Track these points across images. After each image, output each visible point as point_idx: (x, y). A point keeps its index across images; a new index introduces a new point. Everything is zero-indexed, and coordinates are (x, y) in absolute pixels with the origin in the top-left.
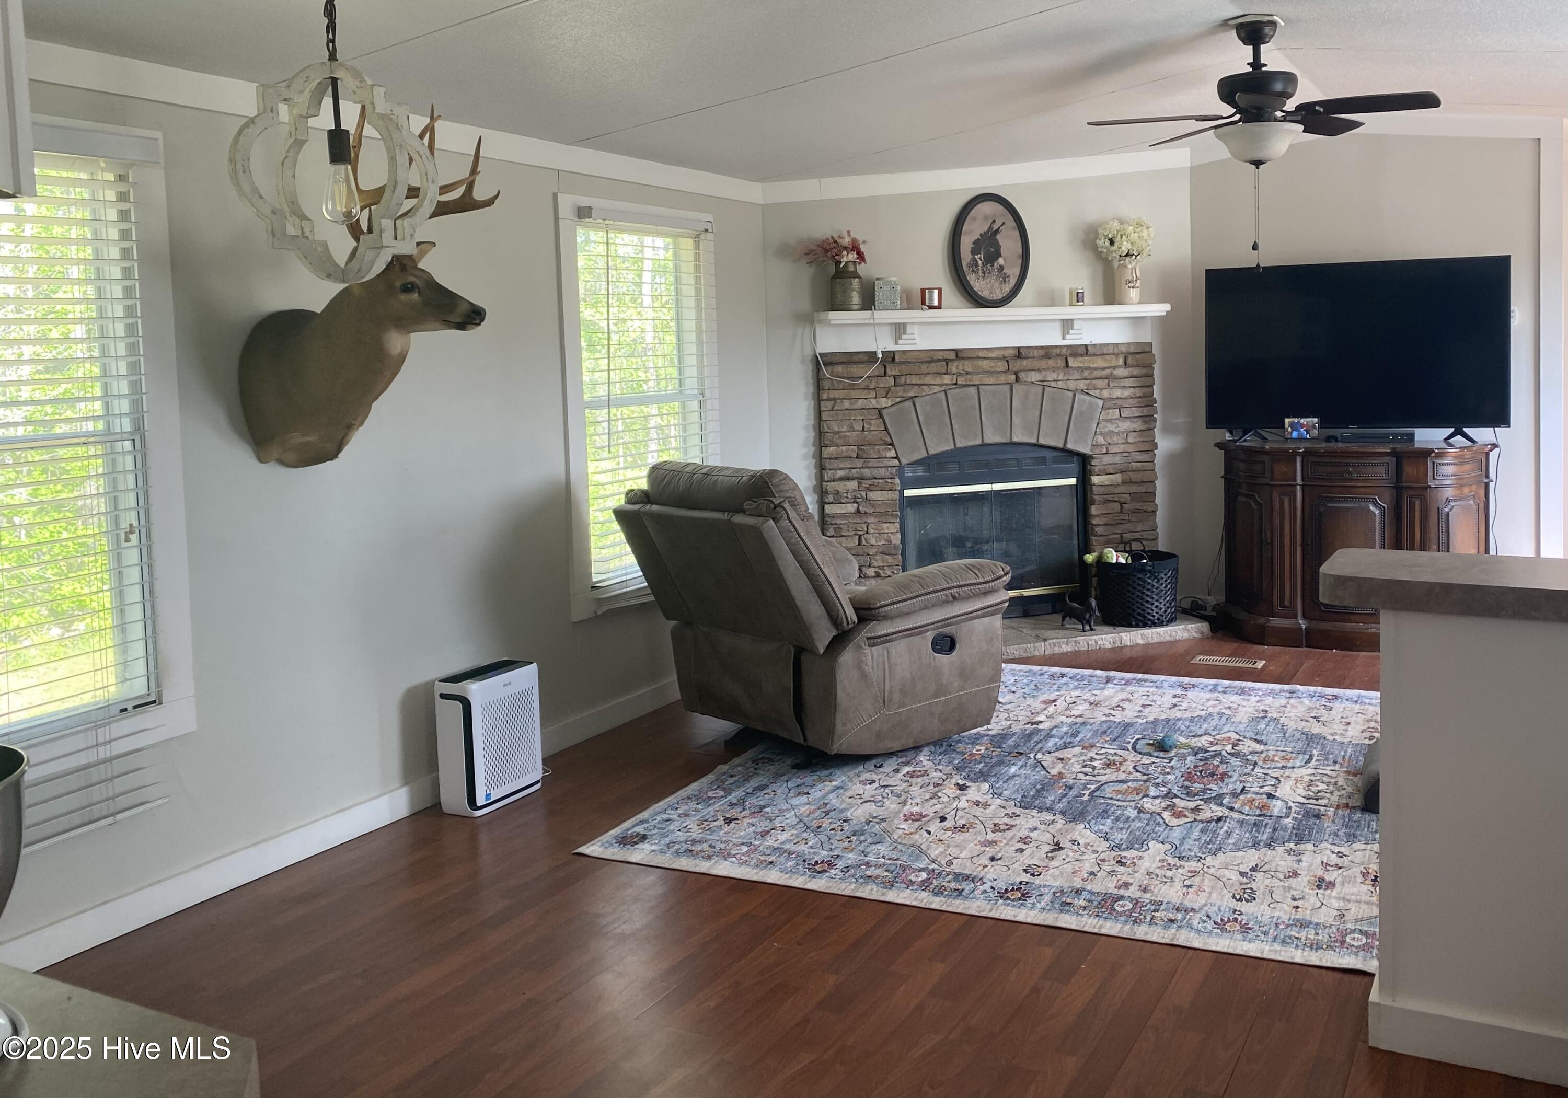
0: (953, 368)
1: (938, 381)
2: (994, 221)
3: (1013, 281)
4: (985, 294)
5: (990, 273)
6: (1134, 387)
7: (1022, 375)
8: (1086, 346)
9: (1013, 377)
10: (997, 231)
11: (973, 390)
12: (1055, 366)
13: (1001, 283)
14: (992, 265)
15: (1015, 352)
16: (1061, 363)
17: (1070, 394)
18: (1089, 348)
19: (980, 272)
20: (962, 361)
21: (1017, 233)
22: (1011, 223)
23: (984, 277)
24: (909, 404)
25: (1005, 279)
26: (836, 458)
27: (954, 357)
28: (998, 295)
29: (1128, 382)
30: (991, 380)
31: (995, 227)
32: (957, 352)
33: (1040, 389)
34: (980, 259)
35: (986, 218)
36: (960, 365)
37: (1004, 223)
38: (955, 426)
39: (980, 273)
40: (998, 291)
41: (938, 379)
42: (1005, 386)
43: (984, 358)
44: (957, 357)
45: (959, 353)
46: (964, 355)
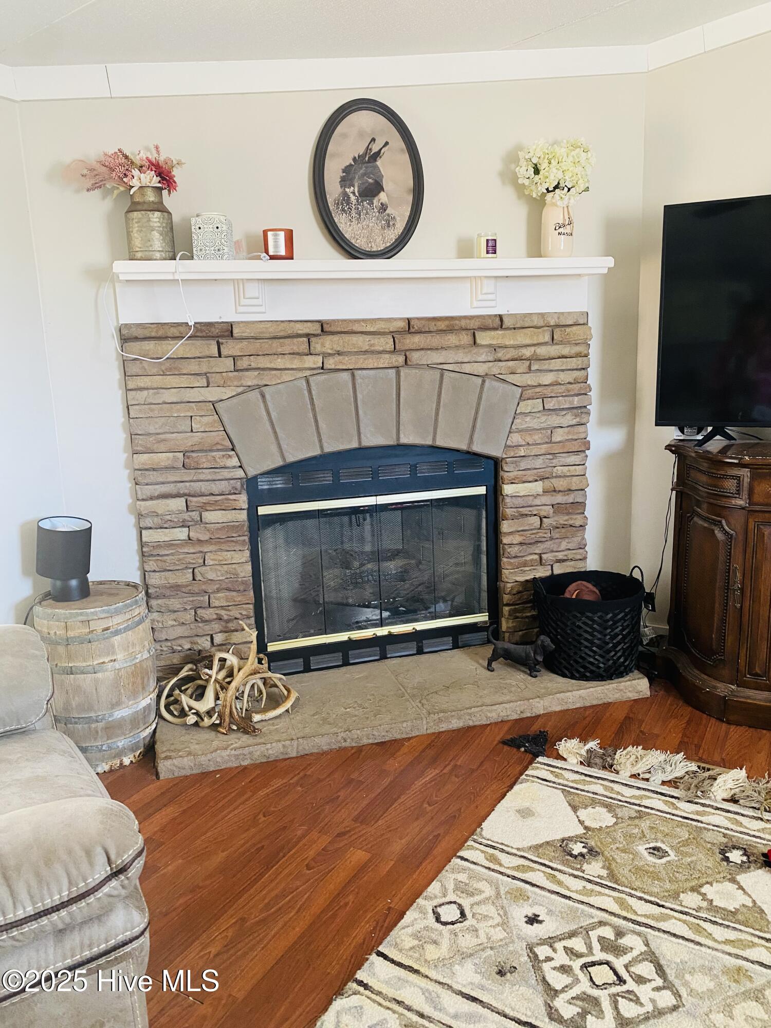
0: (317, 345)
1: (296, 363)
2: (373, 140)
3: (400, 226)
4: (360, 243)
5: (367, 213)
6: (563, 371)
7: (415, 357)
8: (501, 317)
9: (401, 359)
10: (378, 154)
11: (346, 376)
12: (458, 343)
13: (383, 228)
14: (371, 203)
15: (403, 324)
16: (466, 338)
17: (480, 380)
18: (505, 319)
19: (353, 212)
20: (331, 337)
21: (406, 157)
22: (397, 142)
23: (359, 219)
24: (255, 394)
25: (389, 223)
26: (154, 470)
27: (319, 332)
28: (379, 245)
29: (555, 364)
30: (371, 362)
31: (375, 148)
32: (322, 323)
33: (437, 374)
34: (354, 193)
35: (361, 134)
36: (328, 342)
37: (387, 143)
38: (322, 425)
39: (354, 214)
40: (379, 239)
41: (296, 361)
42: (390, 371)
43: (362, 333)
44: (322, 330)
45: (325, 326)
46: (333, 329)
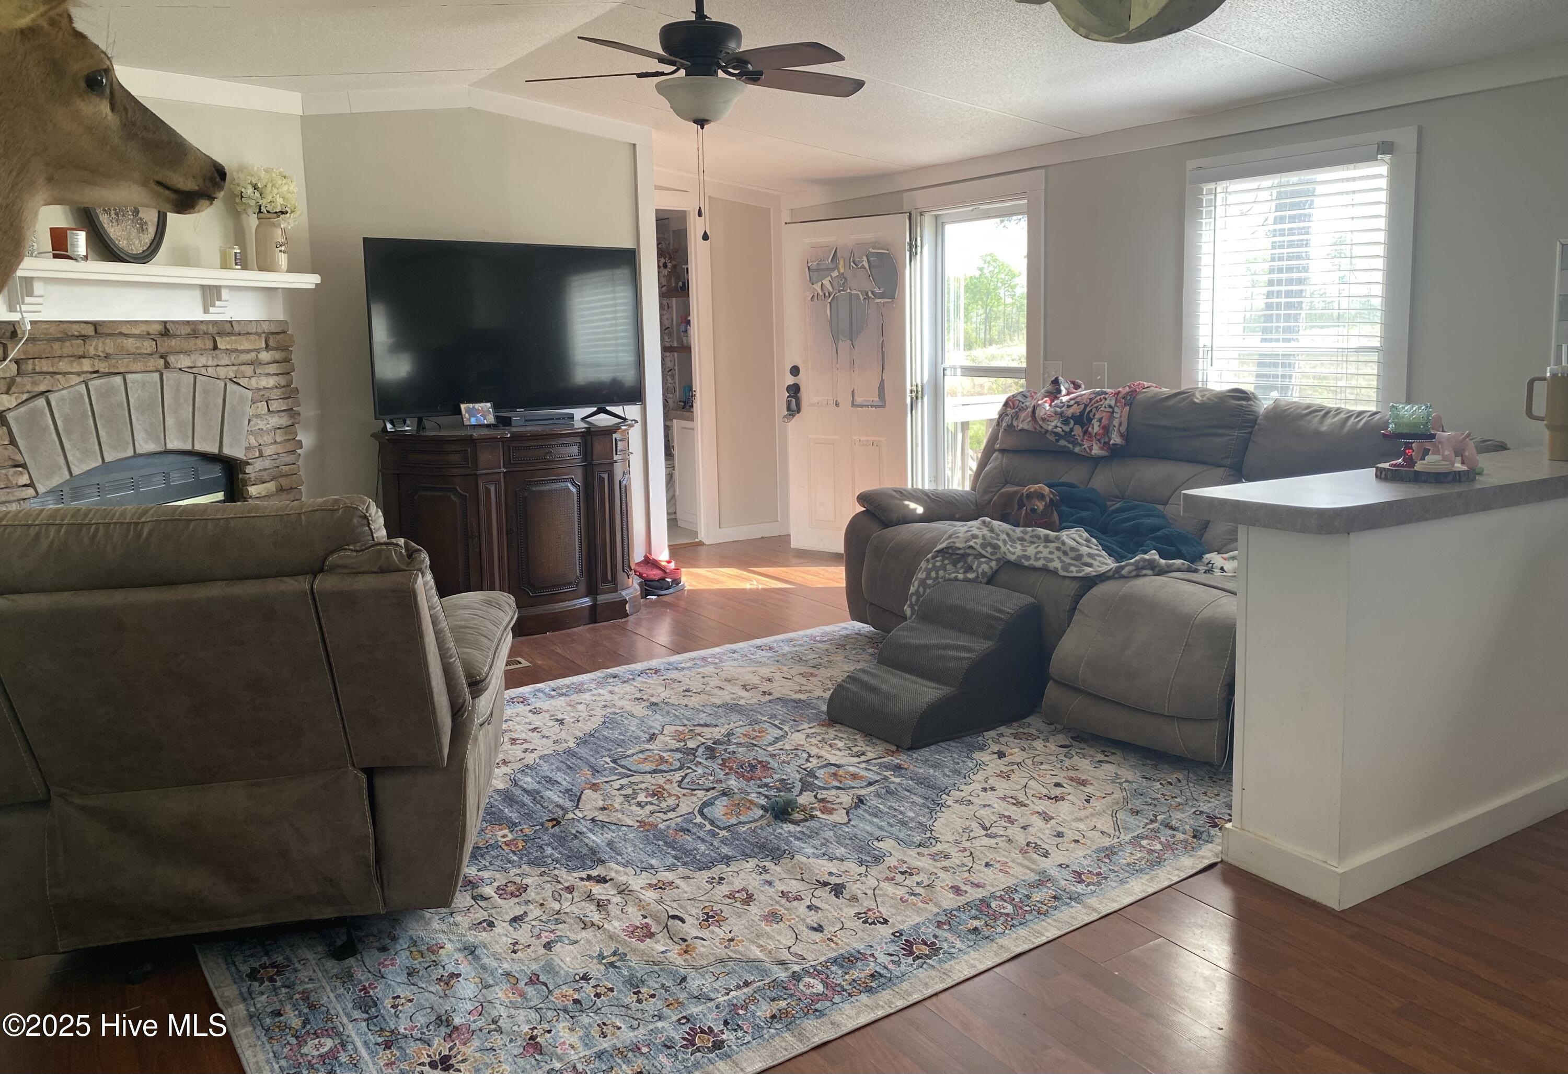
0: (93, 347)
1: (76, 367)
3: (152, 230)
5: (124, 215)
6: (277, 375)
7: (171, 359)
8: (231, 322)
9: (162, 361)
11: (118, 380)
12: (203, 347)
13: (137, 232)
15: (160, 328)
16: (210, 345)
17: (222, 384)
18: (234, 325)
19: (112, 212)
20: (103, 339)
23: (117, 220)
24: (42, 402)
25: (141, 225)
27: (93, 333)
28: (139, 246)
29: (273, 369)
30: (139, 366)
32: (96, 325)
33: (192, 378)
36: (100, 345)
38: (102, 433)
40: (138, 241)
41: (74, 364)
42: (154, 374)
43: (128, 335)
44: (96, 332)
45: (98, 327)
46: (107, 331)
